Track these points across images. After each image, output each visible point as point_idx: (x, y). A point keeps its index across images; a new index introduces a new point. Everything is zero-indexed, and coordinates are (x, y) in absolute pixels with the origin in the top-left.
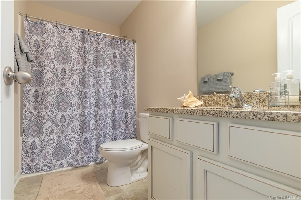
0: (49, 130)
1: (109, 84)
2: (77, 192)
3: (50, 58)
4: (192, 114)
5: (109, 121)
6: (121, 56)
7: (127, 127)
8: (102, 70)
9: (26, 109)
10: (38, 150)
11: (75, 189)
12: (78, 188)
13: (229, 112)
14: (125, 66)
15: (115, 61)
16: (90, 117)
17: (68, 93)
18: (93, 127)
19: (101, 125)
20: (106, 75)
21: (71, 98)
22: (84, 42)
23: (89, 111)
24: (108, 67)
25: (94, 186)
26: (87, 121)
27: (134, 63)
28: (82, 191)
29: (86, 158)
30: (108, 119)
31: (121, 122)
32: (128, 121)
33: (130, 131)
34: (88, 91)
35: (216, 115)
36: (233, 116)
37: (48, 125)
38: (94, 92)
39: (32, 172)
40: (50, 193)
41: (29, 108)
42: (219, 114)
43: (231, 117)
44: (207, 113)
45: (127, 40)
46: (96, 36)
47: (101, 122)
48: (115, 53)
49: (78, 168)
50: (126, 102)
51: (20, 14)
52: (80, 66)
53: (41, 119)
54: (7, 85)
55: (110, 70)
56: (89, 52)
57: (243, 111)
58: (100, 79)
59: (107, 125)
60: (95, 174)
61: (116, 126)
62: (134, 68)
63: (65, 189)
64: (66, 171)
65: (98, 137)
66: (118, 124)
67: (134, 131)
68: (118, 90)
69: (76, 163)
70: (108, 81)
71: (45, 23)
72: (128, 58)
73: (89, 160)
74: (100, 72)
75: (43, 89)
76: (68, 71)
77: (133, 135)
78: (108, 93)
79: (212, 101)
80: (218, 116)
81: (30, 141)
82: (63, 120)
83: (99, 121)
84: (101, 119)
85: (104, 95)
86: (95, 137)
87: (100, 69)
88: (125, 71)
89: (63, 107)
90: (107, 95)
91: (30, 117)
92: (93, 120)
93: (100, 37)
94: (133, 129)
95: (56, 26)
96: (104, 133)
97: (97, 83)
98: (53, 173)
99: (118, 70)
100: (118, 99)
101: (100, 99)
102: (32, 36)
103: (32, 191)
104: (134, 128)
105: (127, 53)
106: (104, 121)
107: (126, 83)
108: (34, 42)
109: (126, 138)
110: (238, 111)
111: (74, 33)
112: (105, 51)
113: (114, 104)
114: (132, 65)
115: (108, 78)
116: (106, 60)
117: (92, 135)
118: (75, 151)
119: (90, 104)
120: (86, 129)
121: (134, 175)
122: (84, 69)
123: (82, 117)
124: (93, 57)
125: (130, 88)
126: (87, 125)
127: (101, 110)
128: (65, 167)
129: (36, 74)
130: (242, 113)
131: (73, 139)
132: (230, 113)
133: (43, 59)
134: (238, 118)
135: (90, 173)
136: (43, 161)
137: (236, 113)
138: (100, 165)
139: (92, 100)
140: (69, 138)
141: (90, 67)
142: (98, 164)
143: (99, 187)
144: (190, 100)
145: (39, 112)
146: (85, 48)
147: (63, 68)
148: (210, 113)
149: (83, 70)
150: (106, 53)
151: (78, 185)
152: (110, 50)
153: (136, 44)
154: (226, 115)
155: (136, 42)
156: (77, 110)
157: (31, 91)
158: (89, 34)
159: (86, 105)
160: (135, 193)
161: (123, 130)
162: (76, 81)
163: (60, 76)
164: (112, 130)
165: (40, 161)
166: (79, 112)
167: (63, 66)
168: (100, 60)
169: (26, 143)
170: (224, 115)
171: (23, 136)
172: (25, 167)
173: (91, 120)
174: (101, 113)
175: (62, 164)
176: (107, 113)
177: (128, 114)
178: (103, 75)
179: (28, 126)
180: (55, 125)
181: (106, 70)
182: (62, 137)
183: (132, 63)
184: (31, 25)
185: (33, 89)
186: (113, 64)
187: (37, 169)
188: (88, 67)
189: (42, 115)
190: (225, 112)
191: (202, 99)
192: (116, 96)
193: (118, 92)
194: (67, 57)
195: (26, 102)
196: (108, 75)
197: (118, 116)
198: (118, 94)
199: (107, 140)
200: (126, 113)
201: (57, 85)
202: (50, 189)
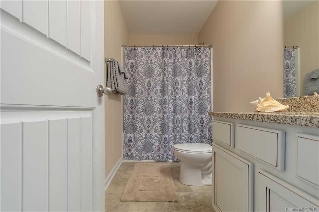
0: (139, 129)
1: (185, 91)
2: (155, 181)
3: (140, 74)
4: (252, 120)
5: (185, 125)
6: (197, 64)
7: (202, 131)
8: (178, 79)
9: (126, 113)
10: (133, 143)
11: (154, 178)
12: (156, 178)
13: (295, 117)
14: (201, 72)
15: (191, 69)
16: (169, 121)
17: (152, 100)
18: (171, 129)
19: (178, 128)
20: (182, 83)
21: (154, 104)
22: (164, 57)
23: (168, 116)
24: (185, 75)
25: (168, 180)
26: (166, 124)
27: (210, 68)
28: (159, 181)
29: (165, 154)
30: (184, 122)
31: (196, 126)
32: (203, 126)
33: (206, 136)
34: (167, 98)
35: (279, 121)
36: (301, 124)
37: (139, 125)
38: (172, 99)
39: (129, 159)
40: (137, 176)
41: (127, 112)
42: (282, 120)
43: (298, 124)
44: (268, 119)
45: (202, 47)
46: (174, 50)
47: (178, 125)
48: (190, 62)
49: (160, 162)
50: (201, 108)
51: (122, 46)
52: (161, 78)
53: (134, 121)
54: (99, 96)
55: (186, 78)
56: (168, 65)
57: (315, 117)
58: (177, 87)
59: (183, 128)
60: (172, 170)
61: (191, 130)
62: (210, 73)
63: (147, 176)
64: (151, 162)
65: (175, 138)
66: (193, 129)
67: (210, 136)
68: (193, 96)
69: (158, 158)
70: (184, 88)
71: (137, 48)
72: (204, 64)
73: (168, 157)
74: (177, 81)
75: (136, 98)
76: (152, 83)
77: (208, 140)
78: (185, 99)
79: (306, 105)
80: (281, 123)
81: (128, 136)
82: (149, 122)
83: (176, 124)
84: (178, 122)
85: (181, 102)
86: (173, 138)
87: (177, 78)
88: (201, 77)
89: (149, 111)
90: (183, 101)
91: (128, 119)
92: (171, 123)
93: (177, 50)
94: (208, 134)
95: (144, 49)
96: (180, 135)
97: (175, 91)
98: (142, 162)
99: (193, 77)
100: (193, 105)
101: (177, 105)
102: (129, 60)
103: (127, 172)
104: (210, 133)
105: (202, 59)
106: (180, 124)
107: (201, 88)
108: (130, 64)
109: (202, 142)
110: (307, 117)
111: (157, 51)
112: (182, 61)
113: (189, 109)
114: (208, 70)
115: (184, 85)
116: (183, 69)
117: (171, 136)
118: (157, 148)
119: (168, 110)
120: (165, 131)
121: (206, 179)
122: (164, 79)
123: (162, 121)
124: (171, 68)
125: (205, 93)
126: (166, 127)
127: (178, 114)
128: (151, 159)
129: (132, 87)
130: (314, 120)
131: (155, 138)
132: (296, 120)
133: (135, 75)
134: (308, 126)
135: (168, 168)
136: (136, 152)
137: (305, 119)
138: (177, 163)
139: (171, 106)
140: (153, 137)
141: (168, 78)
142: (175, 162)
143: (172, 181)
144: (266, 104)
145: (133, 116)
146: (165, 62)
147: (149, 81)
148: (271, 118)
149: (163, 81)
150: (182, 63)
151: (157, 175)
152: (186, 60)
153: (212, 49)
154: (292, 122)
155: (212, 47)
156: (159, 115)
157: (129, 100)
158: (168, 49)
159: (166, 110)
160: (204, 196)
161: (198, 134)
162: (158, 90)
163: (146, 87)
164: (188, 133)
165: (134, 151)
166: (160, 116)
167: (149, 79)
168: (177, 70)
169: (126, 137)
170: (288, 122)
171: (124, 132)
172: (125, 154)
173: (170, 124)
174: (178, 118)
175: (148, 156)
176: (183, 117)
177: (204, 119)
178: (180, 83)
179: (127, 125)
180: (143, 125)
181: (182, 78)
182: (148, 135)
183: (208, 68)
184: (129, 52)
185: (130, 98)
186: (189, 72)
187: (132, 157)
188: (167, 77)
189: (135, 118)
190: (290, 118)
191: (289, 102)
192: (191, 102)
193: (193, 97)
194: (151, 71)
195: (126, 107)
196: (185, 82)
197: (193, 121)
198: (193, 100)
199: (183, 142)
200: (202, 118)
201: (145, 94)
202: (138, 173)
